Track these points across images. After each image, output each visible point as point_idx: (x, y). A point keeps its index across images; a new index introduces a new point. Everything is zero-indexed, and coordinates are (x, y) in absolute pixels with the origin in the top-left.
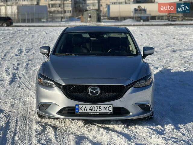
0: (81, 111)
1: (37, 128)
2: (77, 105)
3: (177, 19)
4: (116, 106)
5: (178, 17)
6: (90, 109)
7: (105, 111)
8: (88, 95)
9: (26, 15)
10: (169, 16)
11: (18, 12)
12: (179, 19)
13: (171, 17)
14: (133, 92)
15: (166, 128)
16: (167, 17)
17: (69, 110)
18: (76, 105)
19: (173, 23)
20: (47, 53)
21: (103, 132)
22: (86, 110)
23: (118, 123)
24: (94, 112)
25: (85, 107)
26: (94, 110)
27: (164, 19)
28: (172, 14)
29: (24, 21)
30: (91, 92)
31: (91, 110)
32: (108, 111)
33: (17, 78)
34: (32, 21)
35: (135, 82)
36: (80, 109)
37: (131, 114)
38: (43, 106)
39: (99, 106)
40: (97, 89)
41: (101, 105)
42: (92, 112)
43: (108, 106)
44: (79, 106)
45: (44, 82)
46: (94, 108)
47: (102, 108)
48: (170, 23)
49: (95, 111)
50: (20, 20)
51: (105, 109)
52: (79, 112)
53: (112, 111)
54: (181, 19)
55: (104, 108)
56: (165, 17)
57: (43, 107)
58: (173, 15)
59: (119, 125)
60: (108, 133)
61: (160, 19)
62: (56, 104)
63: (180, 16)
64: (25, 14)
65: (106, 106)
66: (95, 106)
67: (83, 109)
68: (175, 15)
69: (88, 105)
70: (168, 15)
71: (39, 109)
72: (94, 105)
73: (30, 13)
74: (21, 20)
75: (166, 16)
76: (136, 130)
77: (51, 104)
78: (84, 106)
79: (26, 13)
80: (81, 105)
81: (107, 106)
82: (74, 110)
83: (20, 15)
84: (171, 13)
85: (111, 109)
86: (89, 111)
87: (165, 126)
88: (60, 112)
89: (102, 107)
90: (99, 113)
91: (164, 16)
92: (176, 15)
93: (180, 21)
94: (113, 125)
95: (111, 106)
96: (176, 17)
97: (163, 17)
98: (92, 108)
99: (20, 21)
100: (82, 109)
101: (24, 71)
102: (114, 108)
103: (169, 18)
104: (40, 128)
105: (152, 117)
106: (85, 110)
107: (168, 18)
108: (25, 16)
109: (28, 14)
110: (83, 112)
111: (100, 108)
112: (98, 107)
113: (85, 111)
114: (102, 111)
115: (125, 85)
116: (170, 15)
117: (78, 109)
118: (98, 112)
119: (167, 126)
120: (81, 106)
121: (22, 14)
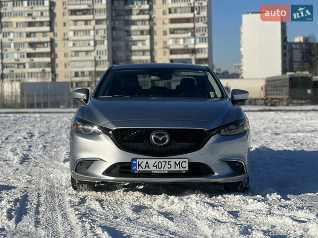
0: (140, 169)
1: (72, 200)
2: (135, 159)
3: (279, 102)
4: (193, 161)
5: (281, 100)
6: (153, 166)
7: (178, 169)
8: (152, 144)
9: (35, 97)
10: (267, 99)
11: (22, 93)
12: (283, 104)
13: (269, 99)
14: (218, 141)
15: (270, 198)
16: (263, 101)
17: (121, 168)
18: (133, 160)
19: (273, 108)
20: (85, 98)
21: (173, 200)
22: (148, 167)
23: (196, 192)
24: (159, 170)
25: (147, 163)
26: (160, 167)
27: (259, 103)
28: (271, 94)
29: (31, 106)
30: (156, 139)
31: (156, 166)
32: (182, 169)
33: (31, 159)
34: (46, 106)
35: (221, 126)
36: (139, 165)
37: (216, 174)
38: (81, 164)
39: (167, 160)
40: (165, 134)
41: (170, 159)
42: (156, 170)
43: (181, 160)
44: (138, 160)
45: (83, 128)
46: (160, 163)
47: (173, 163)
48: (268, 108)
49: (162, 169)
50: (25, 104)
51: (177, 165)
52: (138, 169)
53: (187, 169)
54: (286, 103)
55: (175, 163)
56: (260, 101)
57: (81, 166)
58: (273, 97)
59: (197, 194)
60: (182, 200)
61: (253, 103)
62: (101, 160)
63: (283, 98)
64: (33, 96)
65: (177, 161)
66: (162, 160)
67: (143, 165)
68: (275, 97)
69: (150, 159)
70: (264, 97)
71: (76, 171)
72: (160, 159)
73: (42, 94)
74: (27, 104)
75: (262, 99)
76: (224, 200)
77: (94, 161)
78: (145, 161)
79: (35, 94)
80: (140, 159)
81: (179, 160)
82: (130, 168)
83: (25, 97)
84: (269, 94)
85: (186, 165)
86: (153, 169)
87: (268, 195)
88: (108, 172)
89: (173, 161)
90: (167, 172)
91: (258, 99)
92: (278, 97)
93: (284, 105)
94: (188, 195)
95: (187, 160)
96: (277, 101)
97: (257, 101)
98: (157, 164)
99: (25, 106)
100: (141, 165)
101: (41, 152)
102: (190, 164)
103: (267, 101)
104: (77, 199)
105: (248, 186)
106: (146, 167)
107: (265, 102)
108: (34, 99)
109: (38, 95)
110: (144, 170)
111: (168, 164)
112: (166, 162)
113: (147, 169)
114: (173, 169)
115: (206, 130)
116: (268, 97)
117: (135, 165)
118: (166, 169)
119: (270, 195)
120: (140, 161)
121: (28, 96)
